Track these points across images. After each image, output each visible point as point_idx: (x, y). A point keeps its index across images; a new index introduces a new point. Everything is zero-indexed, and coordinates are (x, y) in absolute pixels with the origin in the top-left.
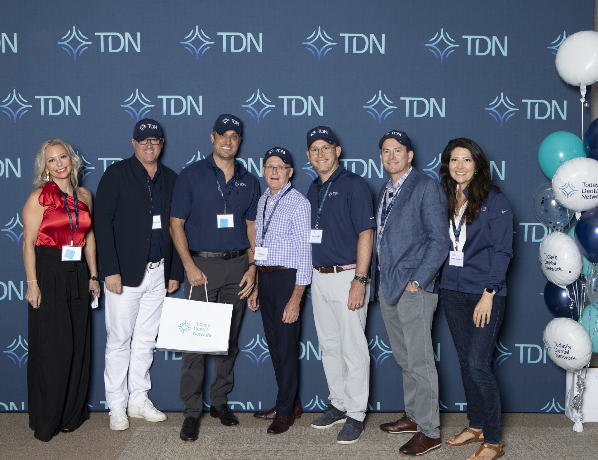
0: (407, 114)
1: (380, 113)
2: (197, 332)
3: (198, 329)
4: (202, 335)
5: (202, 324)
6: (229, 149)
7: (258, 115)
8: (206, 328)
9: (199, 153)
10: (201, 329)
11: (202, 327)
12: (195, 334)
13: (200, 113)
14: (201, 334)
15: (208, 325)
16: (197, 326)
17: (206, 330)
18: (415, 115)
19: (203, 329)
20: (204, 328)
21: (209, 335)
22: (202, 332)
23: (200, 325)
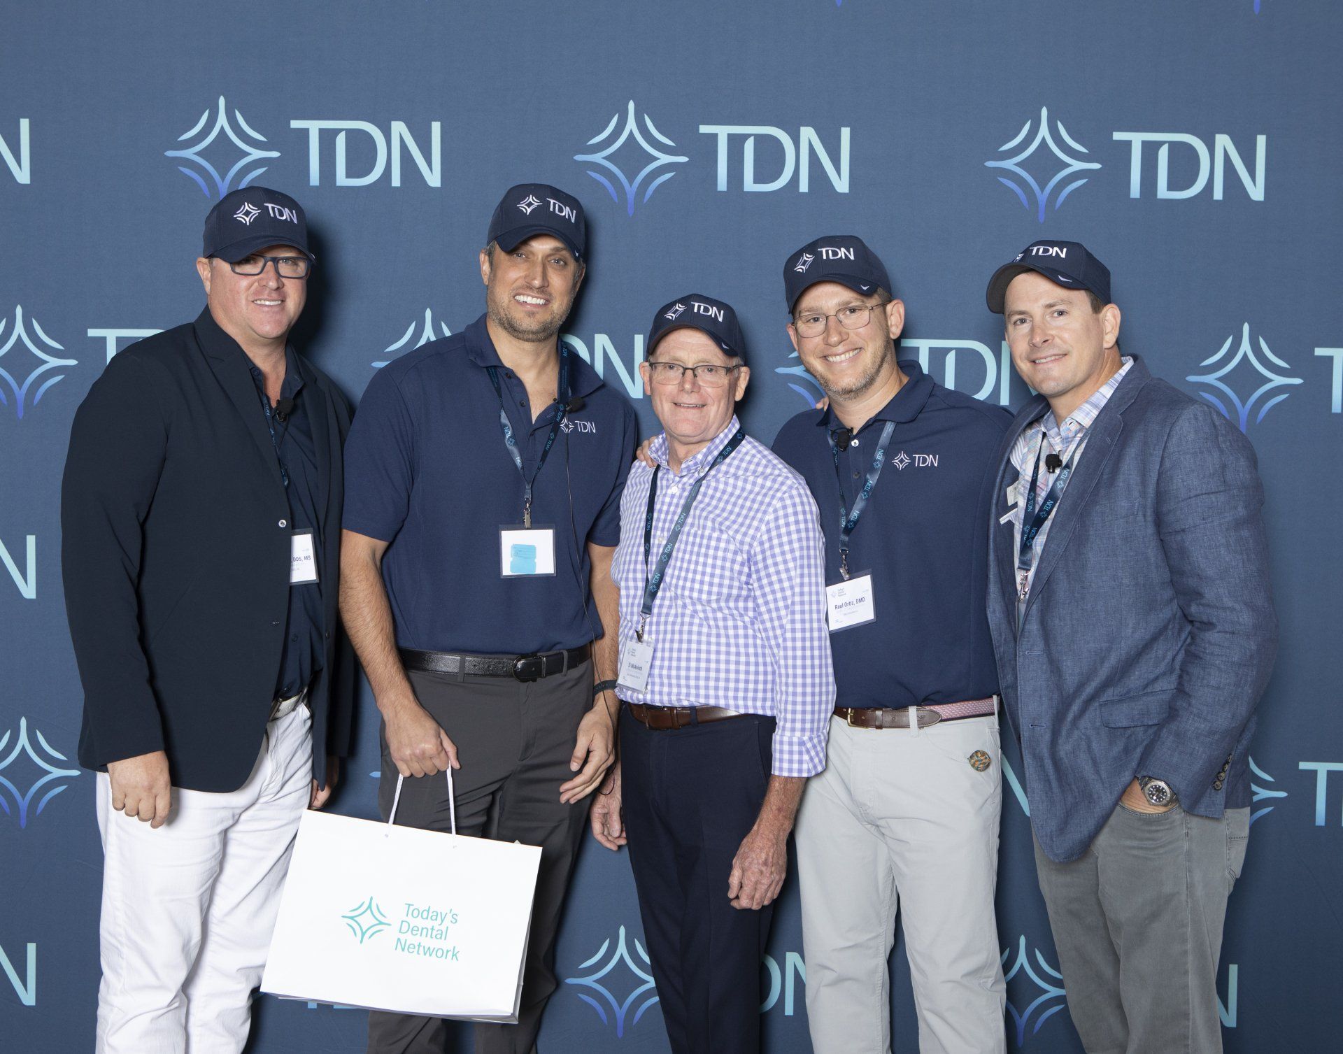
0: (1135, 190)
1: (1042, 186)
2: (411, 939)
3: (413, 930)
4: (429, 951)
5: (427, 913)
6: (541, 302)
7: (631, 189)
8: (443, 928)
9: (428, 313)
10: (425, 931)
11: (428, 924)
12: (402, 946)
13: (434, 179)
14: (421, 949)
15: (449, 918)
16: (410, 919)
17: (442, 935)
18: (1163, 192)
19: (433, 929)
20: (437, 927)
21: (450, 954)
22: (428, 942)
23: (420, 914)
